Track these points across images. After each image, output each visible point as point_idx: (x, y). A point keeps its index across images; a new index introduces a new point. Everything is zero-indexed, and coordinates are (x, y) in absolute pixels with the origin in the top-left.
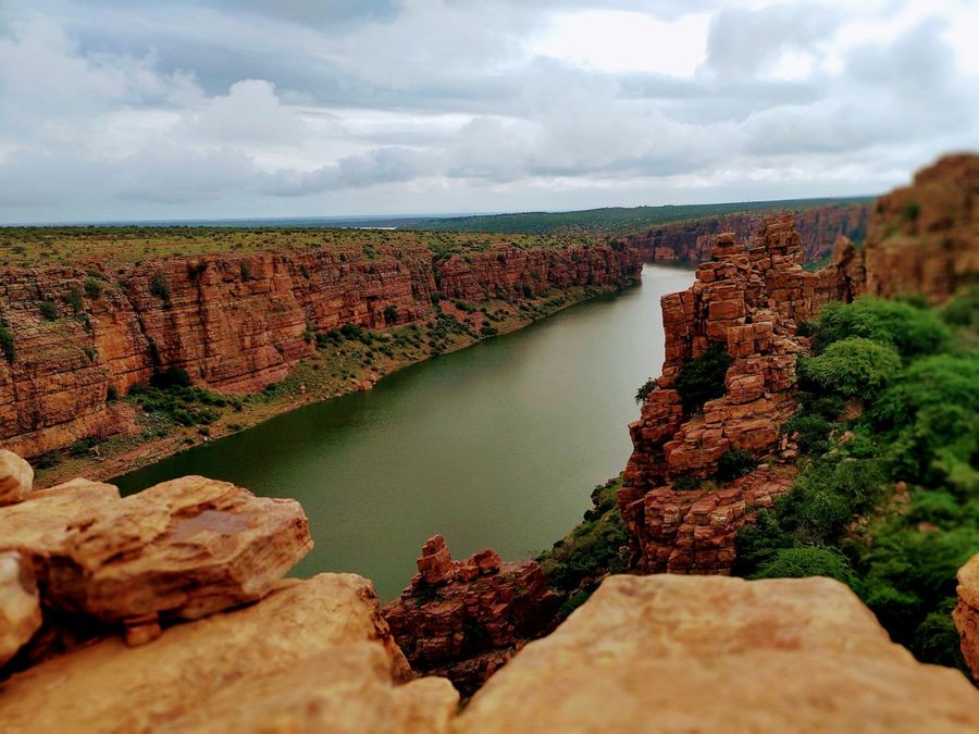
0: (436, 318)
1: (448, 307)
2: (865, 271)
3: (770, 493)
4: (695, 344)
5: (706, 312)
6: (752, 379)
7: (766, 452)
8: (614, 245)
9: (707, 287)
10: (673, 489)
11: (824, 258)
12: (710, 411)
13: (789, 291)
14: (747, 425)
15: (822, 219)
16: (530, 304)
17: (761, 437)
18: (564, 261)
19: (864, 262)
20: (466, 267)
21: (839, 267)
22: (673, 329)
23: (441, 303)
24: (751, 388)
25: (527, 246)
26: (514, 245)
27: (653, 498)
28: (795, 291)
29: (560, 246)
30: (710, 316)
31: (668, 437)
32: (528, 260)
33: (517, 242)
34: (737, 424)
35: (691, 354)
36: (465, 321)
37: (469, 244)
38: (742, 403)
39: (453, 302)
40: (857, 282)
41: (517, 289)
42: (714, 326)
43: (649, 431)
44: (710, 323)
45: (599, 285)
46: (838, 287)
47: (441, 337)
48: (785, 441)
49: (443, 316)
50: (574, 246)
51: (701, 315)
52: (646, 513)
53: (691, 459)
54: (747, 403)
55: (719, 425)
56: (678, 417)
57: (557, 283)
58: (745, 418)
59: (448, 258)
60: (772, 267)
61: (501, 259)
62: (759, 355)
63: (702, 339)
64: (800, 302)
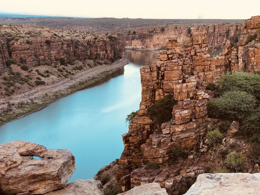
0: (8, 74)
1: (16, 68)
2: (238, 58)
3: (194, 171)
4: (157, 93)
5: (163, 76)
6: (186, 112)
7: (192, 149)
8: (110, 38)
9: (163, 64)
10: (146, 169)
11: (217, 50)
12: (164, 128)
13: (204, 67)
14: (183, 136)
15: (217, 30)
16: (64, 69)
17: (190, 141)
18: (82, 45)
19: (238, 53)
20: (27, 46)
21: (225, 55)
22: (146, 85)
23: (12, 66)
24: (186, 116)
25: (62, 36)
26: (55, 35)
27: (135, 174)
28: (206, 67)
29: (81, 37)
30: (165, 78)
31: (143, 142)
32: (63, 44)
33: (57, 33)
34: (178, 134)
35: (155, 98)
36: (26, 76)
37: (29, 33)
38: (181, 124)
39: (19, 65)
40: (234, 63)
41: (57, 60)
42: (167, 84)
43: (133, 138)
44: (165, 82)
45: (102, 60)
46: (225, 65)
47: (12, 85)
48: (202, 143)
49: (13, 74)
50: (89, 37)
51: (160, 78)
52: (131, 182)
53: (155, 153)
54: (183, 124)
55: (170, 135)
56: (148, 131)
57: (79, 57)
58: (182, 132)
59: (17, 40)
60: (195, 55)
61: (48, 42)
62: (189, 99)
63: (161, 90)
64: (209, 73)
